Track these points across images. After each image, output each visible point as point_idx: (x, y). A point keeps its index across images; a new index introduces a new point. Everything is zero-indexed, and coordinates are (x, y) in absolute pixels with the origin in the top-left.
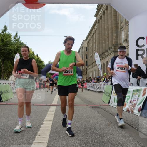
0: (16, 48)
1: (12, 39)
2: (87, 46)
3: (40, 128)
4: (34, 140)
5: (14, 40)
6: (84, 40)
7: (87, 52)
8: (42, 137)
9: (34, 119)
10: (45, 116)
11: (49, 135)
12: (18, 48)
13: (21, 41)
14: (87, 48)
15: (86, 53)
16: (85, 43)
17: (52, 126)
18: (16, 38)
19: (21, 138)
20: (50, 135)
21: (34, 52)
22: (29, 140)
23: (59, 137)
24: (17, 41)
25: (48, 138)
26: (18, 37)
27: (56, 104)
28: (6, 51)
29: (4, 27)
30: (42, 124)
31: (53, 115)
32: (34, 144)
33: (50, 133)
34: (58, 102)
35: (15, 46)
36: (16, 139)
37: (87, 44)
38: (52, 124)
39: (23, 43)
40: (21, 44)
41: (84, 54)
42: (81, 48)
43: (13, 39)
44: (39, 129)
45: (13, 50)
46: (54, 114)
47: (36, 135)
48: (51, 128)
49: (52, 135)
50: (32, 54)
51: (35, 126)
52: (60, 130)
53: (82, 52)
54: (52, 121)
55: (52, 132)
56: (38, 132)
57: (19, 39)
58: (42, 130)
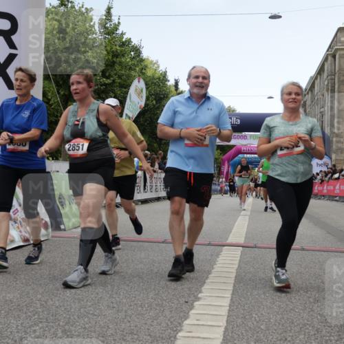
3: (191, 309)
6: (340, 29)
8: (199, 337)
10: (207, 278)
12: (113, 56)
13: (123, 34)
16: (342, 39)
17: (230, 306)
18: (108, 25)
19: (129, 338)
20: (225, 332)
21: (164, 75)
24: (108, 34)
25: (221, 340)
26: (115, 19)
27: (242, 241)
30: (198, 299)
31: (234, 275)
33: (226, 329)
34: (246, 238)
38: (231, 300)
39: (129, 41)
40: (124, 44)
41: (339, 78)
42: (330, 58)
44: (188, 313)
46: (235, 271)
47: (177, 331)
48: (227, 311)
49: (232, 332)
50: (159, 78)
51: (173, 305)
52: (260, 320)
53: (333, 71)
54: (231, 291)
55: (232, 323)
56: (183, 322)
57: (117, 29)
58: (198, 317)
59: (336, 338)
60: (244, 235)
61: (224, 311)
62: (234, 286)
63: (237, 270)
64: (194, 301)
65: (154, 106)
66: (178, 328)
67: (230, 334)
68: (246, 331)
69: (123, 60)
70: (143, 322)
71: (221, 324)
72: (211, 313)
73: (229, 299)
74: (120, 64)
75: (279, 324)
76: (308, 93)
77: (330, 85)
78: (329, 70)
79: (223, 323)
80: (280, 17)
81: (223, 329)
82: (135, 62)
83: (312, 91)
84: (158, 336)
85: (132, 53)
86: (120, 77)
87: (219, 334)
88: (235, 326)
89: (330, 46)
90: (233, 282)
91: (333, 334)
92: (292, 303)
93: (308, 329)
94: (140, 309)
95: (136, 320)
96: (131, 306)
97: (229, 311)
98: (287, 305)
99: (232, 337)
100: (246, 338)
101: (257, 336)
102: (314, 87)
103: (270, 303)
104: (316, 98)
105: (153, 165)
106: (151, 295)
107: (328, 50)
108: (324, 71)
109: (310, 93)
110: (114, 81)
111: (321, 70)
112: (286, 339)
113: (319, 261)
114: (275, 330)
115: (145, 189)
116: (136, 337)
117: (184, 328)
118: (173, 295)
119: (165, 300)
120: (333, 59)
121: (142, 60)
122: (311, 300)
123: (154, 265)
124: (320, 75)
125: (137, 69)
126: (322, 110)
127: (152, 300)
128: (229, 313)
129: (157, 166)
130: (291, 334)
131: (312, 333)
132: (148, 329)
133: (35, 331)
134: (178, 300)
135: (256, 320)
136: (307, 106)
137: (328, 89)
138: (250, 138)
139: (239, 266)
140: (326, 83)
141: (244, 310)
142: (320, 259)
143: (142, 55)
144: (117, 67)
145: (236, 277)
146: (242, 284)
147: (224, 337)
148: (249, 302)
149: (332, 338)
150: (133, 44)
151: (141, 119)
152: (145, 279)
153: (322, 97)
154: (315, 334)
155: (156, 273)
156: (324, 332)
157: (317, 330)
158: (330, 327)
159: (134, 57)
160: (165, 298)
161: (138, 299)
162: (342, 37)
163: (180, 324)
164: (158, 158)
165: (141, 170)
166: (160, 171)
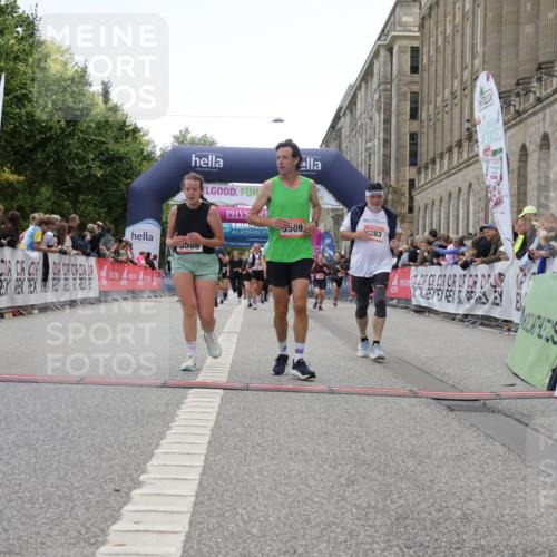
2: (421, 38)
3: (125, 504)
6: (399, 3)
7: (416, 77)
10: (157, 446)
11: (180, 545)
14: (415, 52)
15: (413, 83)
16: (405, 19)
17: (197, 495)
20: (186, 542)
27: (223, 378)
30: (139, 484)
31: (207, 440)
33: (188, 536)
34: (230, 373)
37: (422, 26)
38: (200, 484)
39: (13, 6)
41: (398, 89)
42: (383, 53)
44: (119, 511)
46: (209, 433)
47: (98, 545)
48: (191, 505)
49: (199, 543)
50: (73, 79)
51: (91, 496)
52: (250, 519)
53: (389, 76)
54: (201, 469)
55: (200, 526)
56: (108, 528)
58: (139, 517)
60: (228, 368)
61: (186, 506)
62: (206, 460)
63: (212, 430)
64: (130, 489)
65: (63, 130)
66: (100, 539)
67: (196, 547)
68: (225, 539)
70: (34, 529)
71: (179, 528)
72: (162, 509)
73: (197, 482)
75: (285, 525)
76: (345, 114)
77: (382, 100)
78: (382, 74)
79: (183, 525)
81: (182, 537)
82: (25, 46)
83: (351, 111)
85: (19, 29)
87: (174, 546)
88: (205, 530)
89: (383, 31)
90: (205, 452)
91: (377, 539)
92: (308, 485)
93: (334, 531)
94: (28, 506)
95: (20, 526)
96: (11, 501)
97: (195, 504)
98: (300, 490)
99: (199, 551)
100: (223, 551)
101: (244, 548)
102: (355, 104)
103: (270, 488)
104: (359, 124)
105: (61, 242)
106: (51, 479)
107: (379, 39)
108: (372, 75)
109: (348, 113)
111: (367, 73)
112: (295, 552)
113: (359, 413)
114: (277, 536)
117: (109, 538)
118: (93, 478)
119: (77, 488)
120: (388, 55)
121: (39, 44)
122: (343, 480)
123: (58, 425)
124: (367, 82)
125: (31, 60)
126: (369, 145)
127: (52, 490)
128: (194, 507)
129: (68, 242)
130: (304, 542)
131: (342, 538)
132: (42, 543)
134: (101, 487)
135: (242, 519)
136: (343, 138)
137: (380, 107)
138: (242, 193)
139: (216, 423)
140: (376, 97)
141: (222, 501)
142: (361, 410)
143: (37, 34)
145: (210, 443)
146: (220, 456)
147: (184, 551)
148: (231, 487)
149: (375, 546)
150: (21, 11)
151: (39, 156)
152: (41, 450)
153: (369, 121)
154: (346, 541)
155: (62, 439)
156: (362, 536)
157: (351, 534)
158: (374, 526)
159: (22, 37)
160: (76, 485)
161: (26, 488)
162: (405, 15)
163: (103, 531)
164: (70, 229)
165: (39, 250)
166: (74, 252)
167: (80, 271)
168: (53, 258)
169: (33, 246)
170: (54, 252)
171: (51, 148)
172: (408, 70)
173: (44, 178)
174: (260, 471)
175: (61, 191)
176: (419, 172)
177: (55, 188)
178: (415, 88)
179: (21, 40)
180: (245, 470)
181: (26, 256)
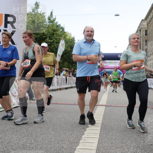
0: (51, 32)
1: (45, 20)
2: (148, 28)
3: (85, 131)
4: (78, 145)
5: (48, 22)
6: (143, 20)
7: (146, 36)
8: (88, 142)
9: (76, 121)
11: (98, 141)
12: (53, 31)
13: (57, 22)
14: (146, 31)
15: (146, 38)
16: (144, 24)
17: (101, 130)
18: (51, 19)
19: (60, 143)
20: (99, 140)
21: (74, 38)
22: (72, 146)
23: (111, 143)
24: (52, 22)
25: (97, 143)
26: (54, 17)
27: (105, 104)
28: (39, 36)
29: (35, 5)
30: (88, 127)
31: (102, 117)
32: (77, 150)
33: (99, 138)
34: (107, 102)
35: (50, 30)
36: (55, 144)
37: (148, 25)
38: (101, 127)
39: (60, 25)
40: (57, 26)
41: (142, 39)
42: (139, 31)
43: (47, 20)
44: (84, 133)
45: (47, 34)
47: (80, 140)
49: (102, 140)
50: (72, 40)
51: (78, 129)
52: (113, 135)
54: (101, 124)
57: (55, 21)
58: (88, 134)
59: (143, 142)
60: (106, 102)
61: (98, 132)
62: (102, 122)
64: (86, 128)
65: (70, 50)
66: (80, 139)
68: (107, 139)
69: (57, 32)
70: (66, 136)
71: (97, 137)
72: (93, 132)
74: (56, 34)
75: (120, 136)
79: (98, 136)
80: (119, 15)
81: (98, 139)
82: (62, 33)
84: (72, 141)
85: (61, 30)
86: (56, 39)
87: (96, 141)
88: (103, 137)
89: (139, 27)
90: (102, 120)
91: (141, 140)
93: (132, 138)
94: (65, 131)
95: (63, 135)
96: (61, 130)
97: (100, 131)
98: (123, 129)
99: (102, 142)
100: (107, 142)
103: (117, 128)
105: (69, 74)
106: (69, 125)
107: (138, 28)
110: (54, 41)
112: (123, 143)
114: (119, 139)
115: (66, 83)
116: (63, 142)
120: (140, 32)
121: (65, 33)
123: (70, 114)
125: (63, 36)
127: (69, 128)
129: (71, 74)
130: (125, 141)
132: (68, 139)
133: (23, 140)
135: (111, 135)
138: (108, 63)
139: (104, 114)
141: (106, 131)
143: (64, 31)
144: (55, 35)
146: (105, 121)
148: (108, 128)
149: (141, 142)
152: (67, 119)
154: (134, 141)
155: (71, 117)
156: (138, 140)
157: (135, 139)
158: (140, 137)
159: (62, 32)
160: (75, 127)
161: (64, 127)
162: (144, 23)
163: (81, 137)
164: (71, 71)
165: (65, 76)
166: (72, 76)
167: (74, 80)
168: (68, 78)
169: (64, 75)
170: (68, 76)
171: (67, 54)
172: (145, 35)
173: (66, 61)
174: (114, 124)
175: (70, 63)
176: (148, 57)
177: (68, 63)
178: (146, 39)
179: (61, 32)
180: (111, 124)
181: (62, 77)
